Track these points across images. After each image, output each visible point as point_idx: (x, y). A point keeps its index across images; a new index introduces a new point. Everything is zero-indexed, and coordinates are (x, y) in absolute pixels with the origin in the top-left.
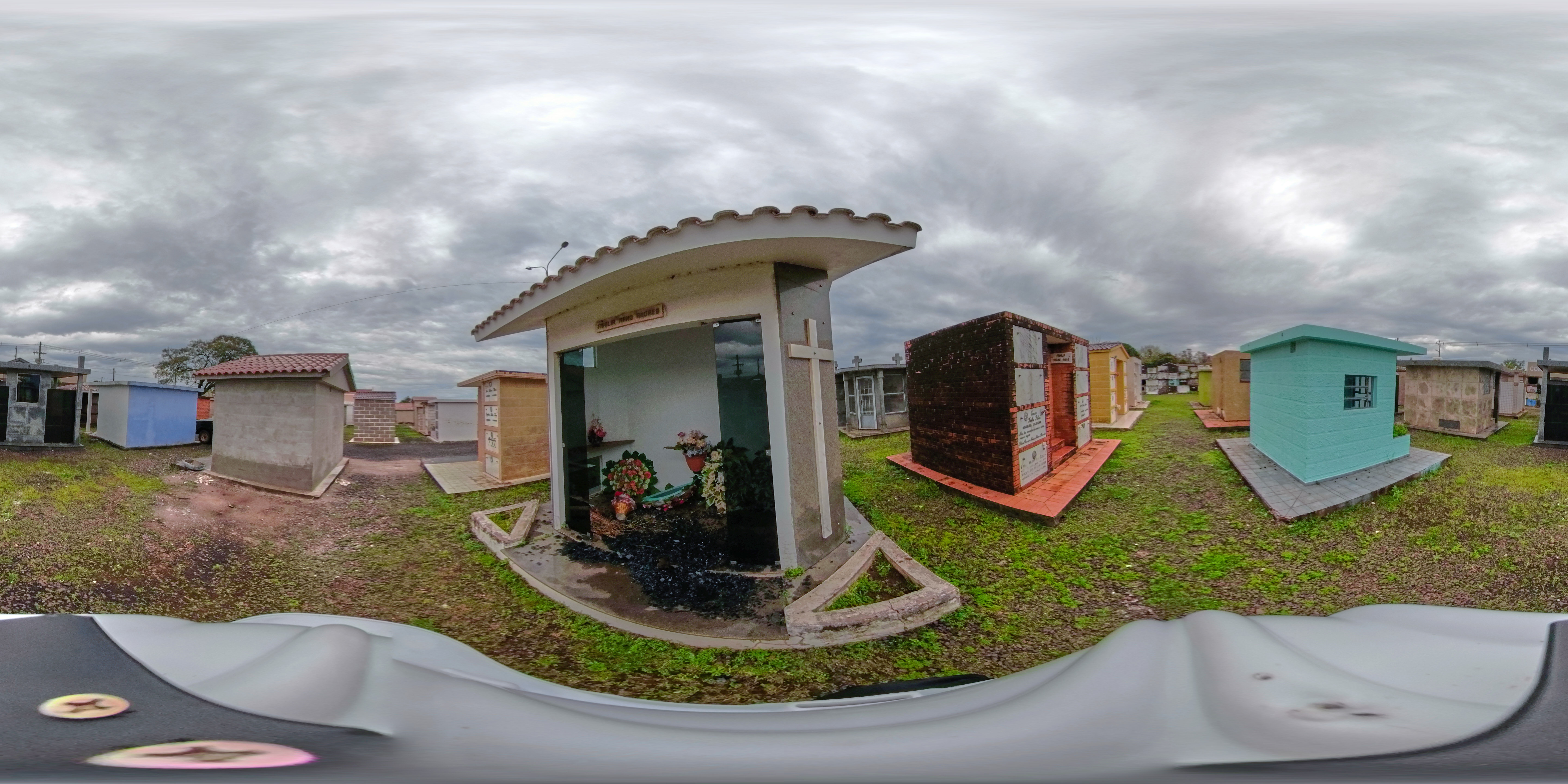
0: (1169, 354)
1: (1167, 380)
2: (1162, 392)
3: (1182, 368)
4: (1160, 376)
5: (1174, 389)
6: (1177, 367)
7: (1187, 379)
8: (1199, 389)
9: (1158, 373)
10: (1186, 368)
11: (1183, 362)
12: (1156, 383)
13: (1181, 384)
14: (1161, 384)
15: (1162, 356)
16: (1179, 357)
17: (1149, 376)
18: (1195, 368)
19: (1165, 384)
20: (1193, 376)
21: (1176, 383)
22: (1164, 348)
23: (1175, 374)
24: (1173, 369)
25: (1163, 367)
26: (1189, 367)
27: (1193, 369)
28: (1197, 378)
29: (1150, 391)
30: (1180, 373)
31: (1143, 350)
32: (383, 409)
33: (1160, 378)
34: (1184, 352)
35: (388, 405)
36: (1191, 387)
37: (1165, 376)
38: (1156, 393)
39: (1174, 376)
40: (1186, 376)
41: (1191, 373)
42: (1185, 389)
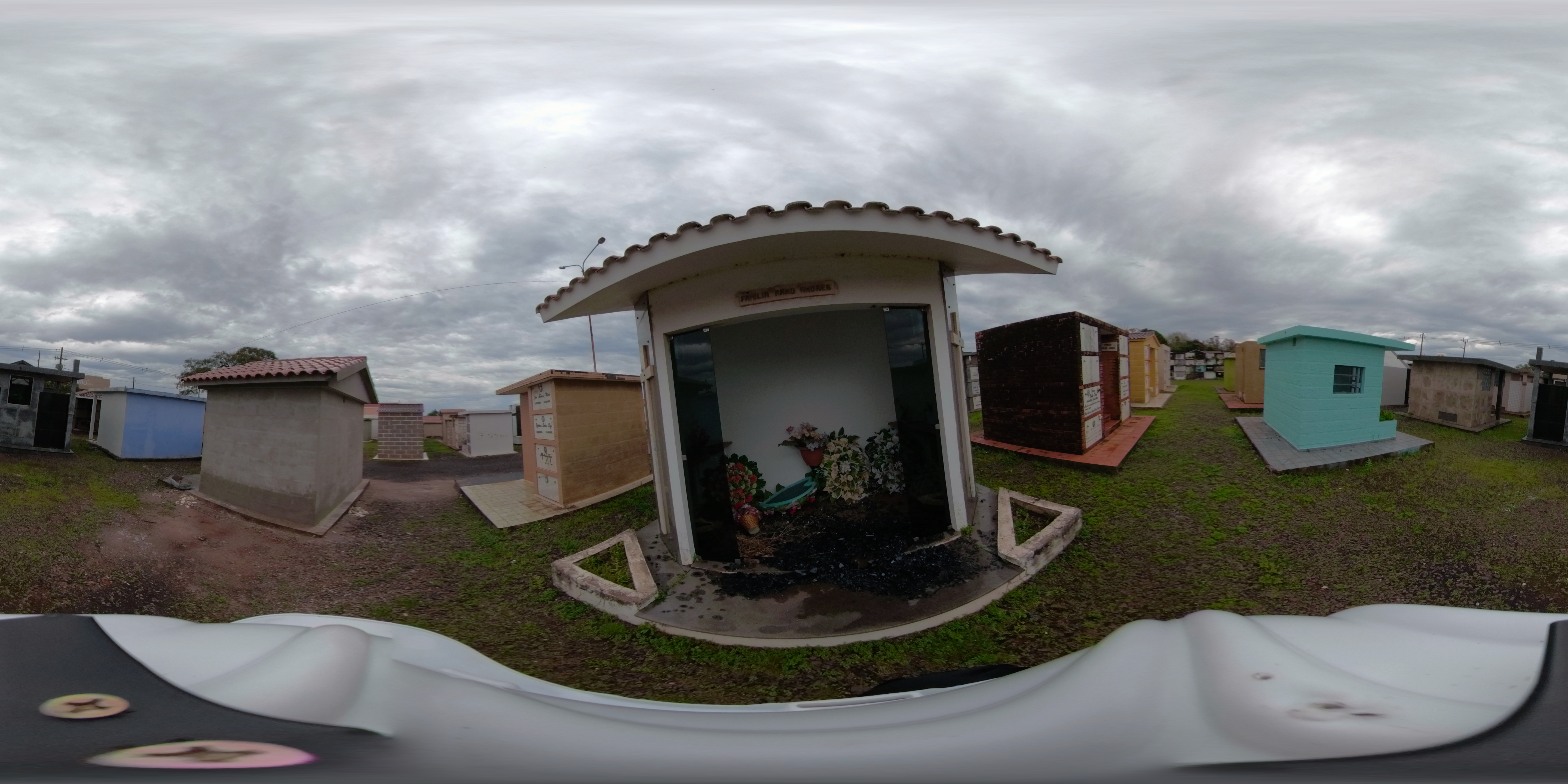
0: (1196, 341)
1: (1194, 367)
2: (1189, 377)
3: (1209, 355)
4: (1188, 363)
5: (1201, 375)
6: (1204, 354)
7: (1214, 366)
8: (1225, 375)
9: (1186, 359)
10: (1213, 355)
11: (1210, 349)
12: (1183, 369)
13: (1208, 370)
14: (1188, 370)
15: (1189, 343)
16: (1206, 343)
17: (1177, 362)
18: (1221, 355)
19: (1192, 370)
20: (1219, 363)
21: (1203, 370)
22: (1192, 335)
23: (1202, 360)
24: (1200, 356)
25: (1191, 354)
26: (1216, 354)
27: (1219, 357)
28: (1222, 365)
29: (1178, 376)
30: (1207, 360)
31: (1170, 337)
32: (409, 423)
33: (1188, 364)
34: (1211, 339)
35: (415, 418)
36: (1217, 373)
37: (1192, 362)
38: (1183, 378)
39: (1201, 363)
40: (1212, 363)
41: (1217, 360)
42: (1211, 375)
